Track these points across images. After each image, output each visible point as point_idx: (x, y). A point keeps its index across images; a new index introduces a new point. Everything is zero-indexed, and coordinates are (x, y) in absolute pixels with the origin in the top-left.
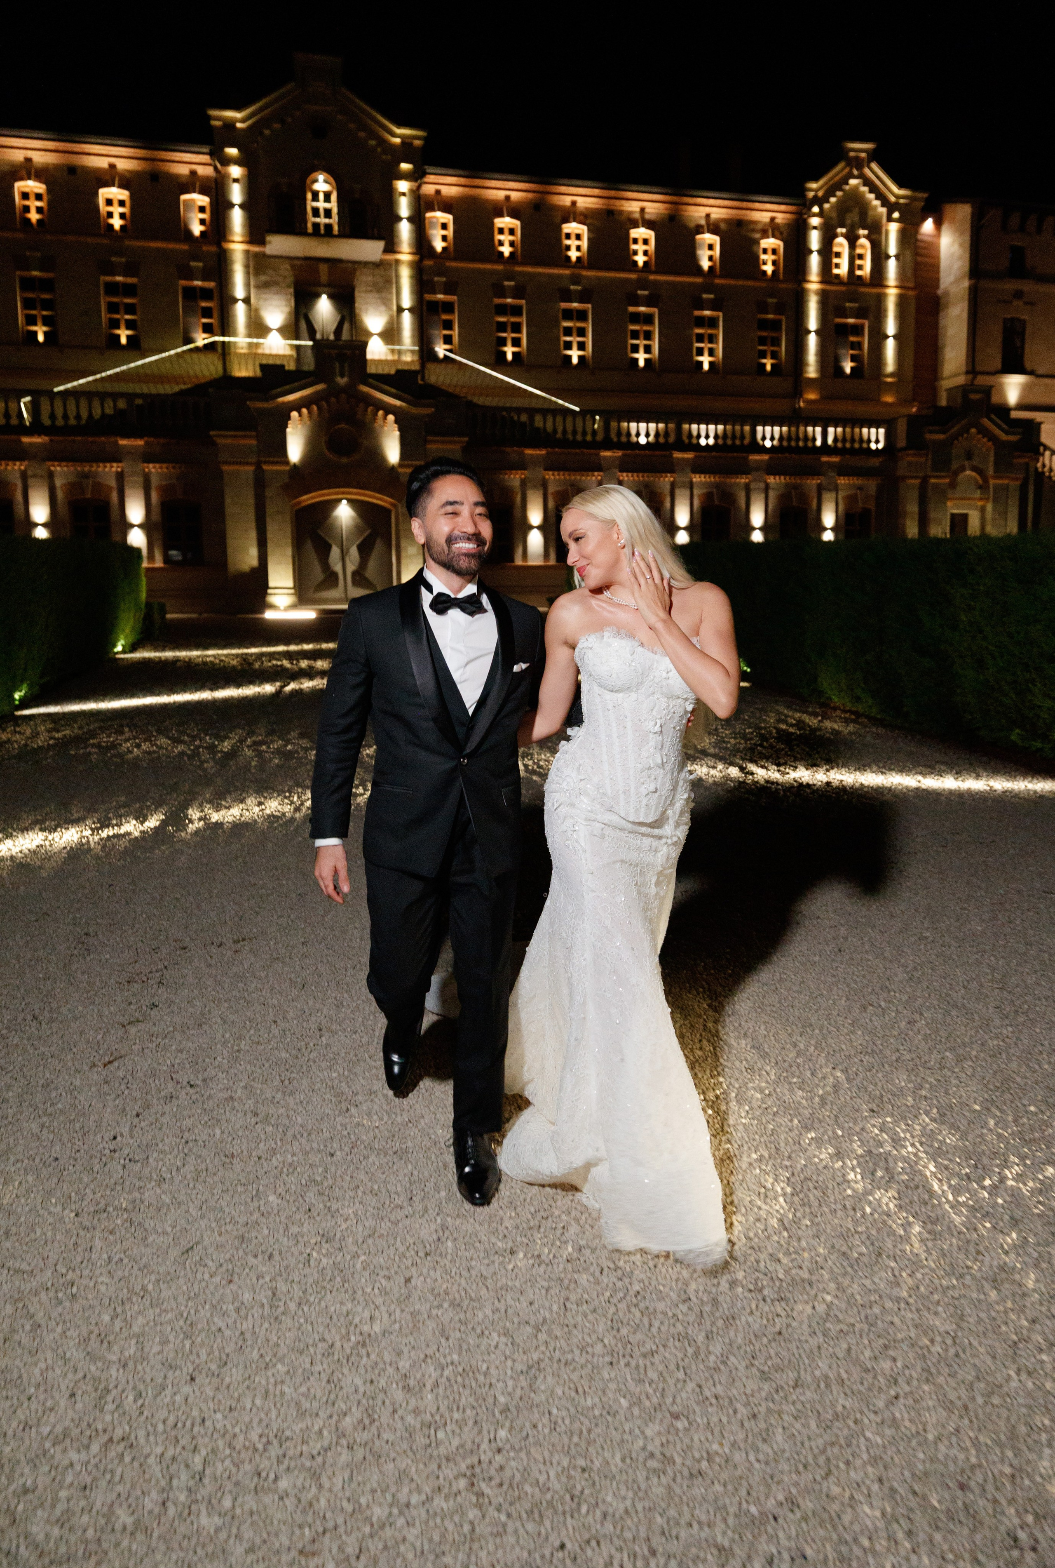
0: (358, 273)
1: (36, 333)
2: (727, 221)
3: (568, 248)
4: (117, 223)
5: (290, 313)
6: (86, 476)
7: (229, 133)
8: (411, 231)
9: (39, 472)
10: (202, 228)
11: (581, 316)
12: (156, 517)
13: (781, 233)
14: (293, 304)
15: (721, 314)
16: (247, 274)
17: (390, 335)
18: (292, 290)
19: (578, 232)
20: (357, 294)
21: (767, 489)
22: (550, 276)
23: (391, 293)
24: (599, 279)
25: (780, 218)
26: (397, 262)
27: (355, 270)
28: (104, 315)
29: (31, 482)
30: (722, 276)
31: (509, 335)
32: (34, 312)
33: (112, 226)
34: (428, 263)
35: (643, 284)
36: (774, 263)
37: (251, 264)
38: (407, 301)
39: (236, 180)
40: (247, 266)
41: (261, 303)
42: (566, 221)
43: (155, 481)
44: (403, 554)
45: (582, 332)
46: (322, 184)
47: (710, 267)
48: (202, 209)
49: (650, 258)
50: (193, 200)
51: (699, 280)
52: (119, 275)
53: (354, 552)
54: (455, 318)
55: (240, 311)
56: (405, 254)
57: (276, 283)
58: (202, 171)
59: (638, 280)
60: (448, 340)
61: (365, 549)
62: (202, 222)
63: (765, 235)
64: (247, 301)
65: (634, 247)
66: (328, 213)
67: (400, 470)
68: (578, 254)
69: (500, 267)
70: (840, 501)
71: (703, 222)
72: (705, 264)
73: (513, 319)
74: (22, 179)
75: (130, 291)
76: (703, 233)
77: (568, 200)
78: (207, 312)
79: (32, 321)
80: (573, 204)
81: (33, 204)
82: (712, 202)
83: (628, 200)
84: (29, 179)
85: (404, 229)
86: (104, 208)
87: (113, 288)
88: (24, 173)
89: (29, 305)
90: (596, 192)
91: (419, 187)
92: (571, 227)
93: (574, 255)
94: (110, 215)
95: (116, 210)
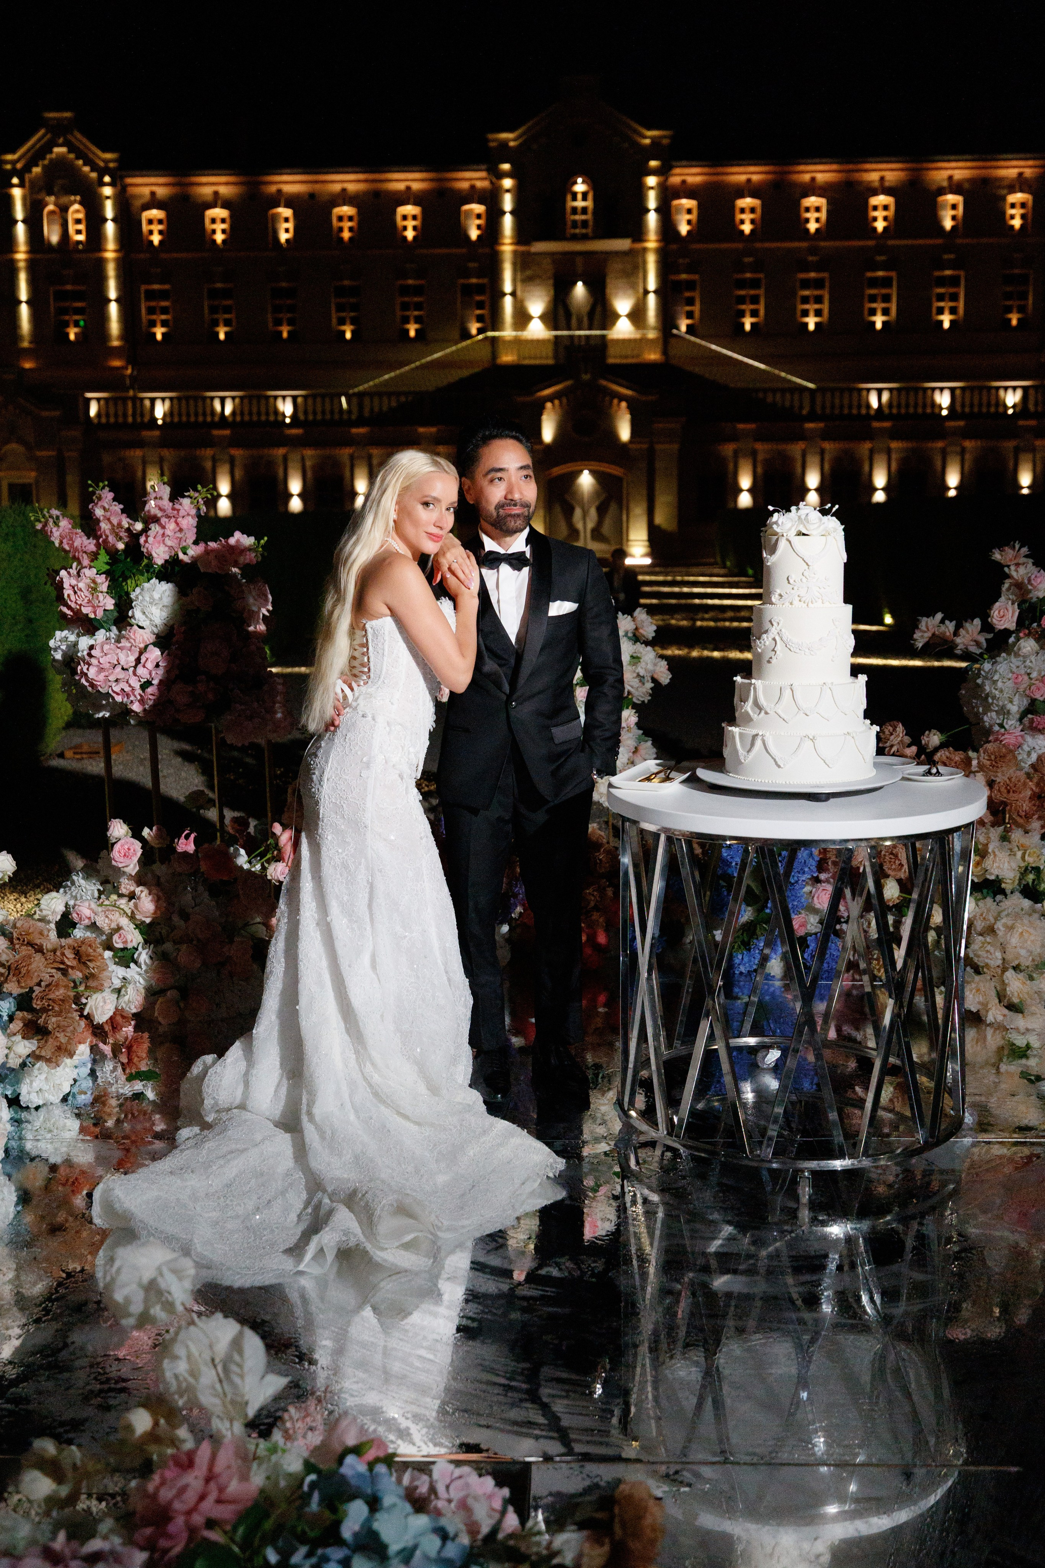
0: (609, 262)
1: (344, 332)
2: (972, 181)
3: (807, 220)
4: (410, 234)
5: (549, 301)
7: (504, 152)
8: (658, 221)
9: (362, 454)
10: (478, 233)
11: (818, 284)
13: (1030, 187)
14: (552, 292)
15: (962, 273)
16: (514, 271)
17: (637, 316)
18: (551, 282)
19: (817, 204)
20: (608, 281)
21: (963, 452)
22: (788, 250)
23: (637, 277)
24: (836, 248)
25: (1028, 172)
26: (645, 250)
27: (607, 260)
28: (399, 313)
29: (356, 462)
30: (964, 235)
31: (747, 307)
32: (343, 314)
33: (405, 238)
34: (673, 247)
35: (881, 250)
36: (1023, 217)
37: (519, 260)
38: (652, 283)
39: (508, 191)
40: (514, 264)
41: (525, 295)
42: (806, 195)
44: (631, 514)
45: (819, 300)
46: (580, 187)
47: (953, 227)
48: (479, 216)
49: (889, 223)
50: (471, 210)
51: (940, 241)
52: (410, 278)
53: (593, 512)
54: (697, 295)
55: (508, 303)
56: (652, 243)
57: (539, 277)
58: (479, 184)
59: (877, 246)
60: (690, 315)
61: (602, 510)
62: (479, 227)
63: (1012, 189)
64: (513, 294)
65: (873, 214)
66: (584, 210)
67: (630, 446)
68: (817, 226)
69: (740, 246)
70: (1038, 462)
71: (945, 184)
72: (948, 224)
73: (752, 292)
74: (339, 205)
75: (418, 290)
76: (945, 194)
77: (807, 177)
78: (480, 305)
79: (342, 322)
80: (813, 179)
81: (347, 225)
82: (953, 164)
83: (866, 171)
84: (344, 205)
85: (652, 219)
86: (400, 223)
87: (406, 290)
88: (341, 201)
89: (340, 308)
90: (834, 167)
91: (666, 180)
92: (812, 201)
93: (812, 226)
94: (405, 228)
95: (410, 223)
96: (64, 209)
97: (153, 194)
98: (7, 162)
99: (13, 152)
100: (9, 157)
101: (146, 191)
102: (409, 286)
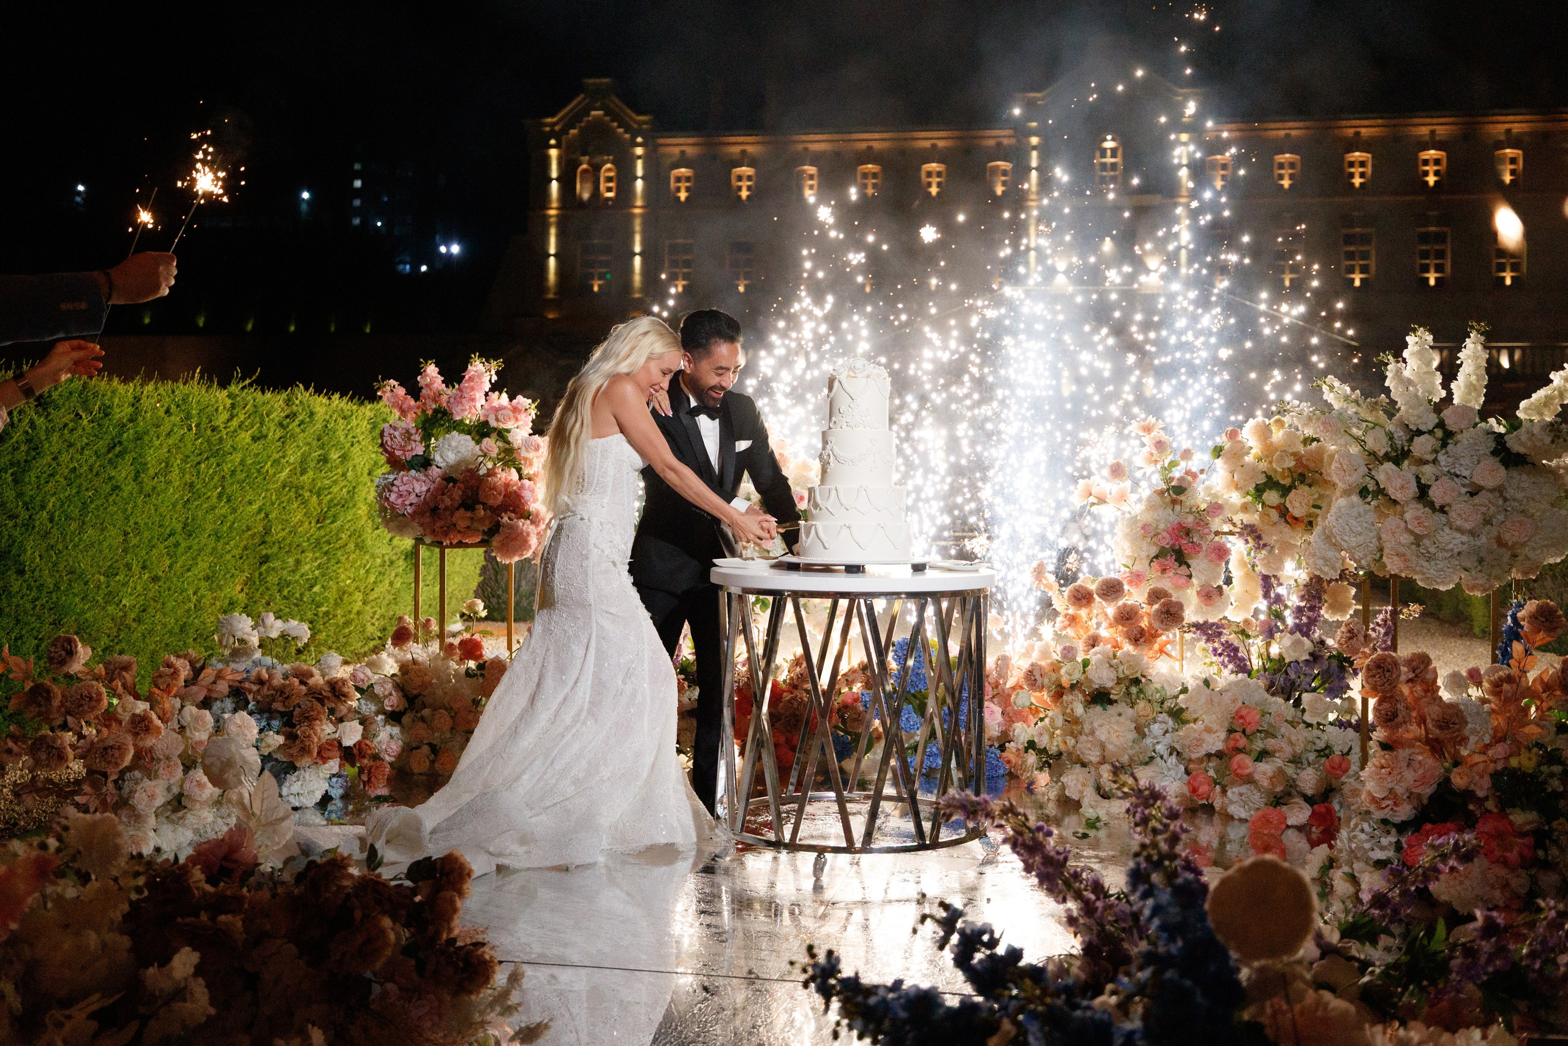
2: (1532, 134)
3: (1352, 175)
4: (934, 191)
7: (1031, 110)
8: (1190, 176)
10: (1004, 189)
11: (1365, 239)
14: (1078, 247)
19: (1362, 159)
20: (1137, 236)
22: (1331, 204)
24: (1383, 204)
26: (1175, 205)
31: (1285, 264)
33: (929, 194)
35: (1433, 204)
37: (1043, 216)
38: (1183, 239)
39: (1034, 147)
40: (1040, 220)
42: (1351, 150)
45: (1365, 256)
46: (1110, 144)
47: (1512, 182)
48: (1005, 173)
49: (1442, 178)
50: (998, 167)
55: (1032, 258)
56: (1183, 197)
58: (1006, 142)
59: (1428, 201)
62: (1005, 183)
64: (1038, 249)
65: (1423, 169)
66: (1114, 166)
68: (1362, 181)
69: (1278, 201)
71: (1502, 138)
73: (1292, 248)
74: (864, 163)
76: (1504, 148)
77: (1351, 132)
80: (1357, 134)
81: (871, 181)
82: (1511, 118)
83: (1415, 125)
84: (870, 162)
85: (1184, 175)
86: (925, 180)
88: (866, 159)
90: (1381, 122)
91: (1200, 136)
92: (1357, 156)
93: (1357, 181)
94: (929, 185)
95: (935, 180)
96: (596, 168)
97: (683, 152)
98: (547, 125)
99: (553, 116)
100: (549, 120)
101: (676, 150)
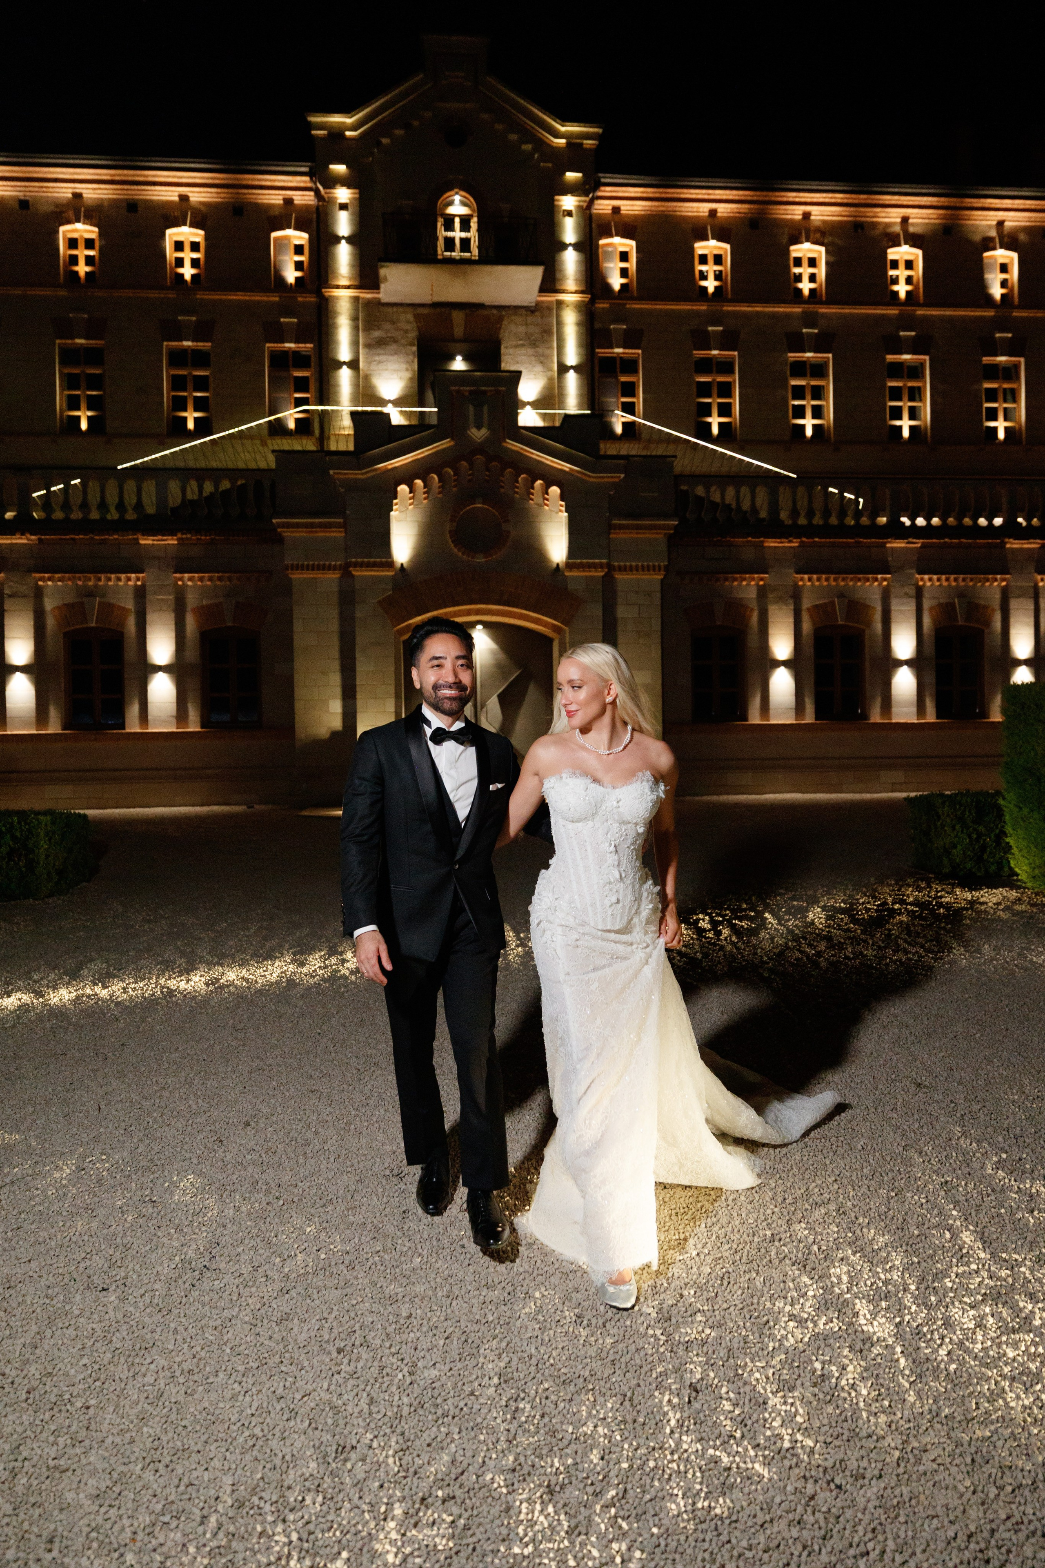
0: (505, 322)
1: (78, 420)
2: (1029, 230)
3: (799, 278)
4: (188, 272)
5: (411, 379)
6: (91, 594)
7: (337, 146)
8: (579, 262)
9: (23, 589)
10: (299, 274)
11: (819, 370)
12: (192, 654)
15: (1022, 360)
16: (355, 329)
17: (549, 400)
18: (415, 348)
19: (812, 255)
20: (503, 350)
22: (774, 316)
23: (551, 348)
24: (844, 317)
26: (560, 303)
27: (501, 319)
28: (168, 395)
30: (1022, 306)
31: (715, 401)
32: (77, 393)
33: (180, 277)
34: (602, 305)
35: (906, 322)
37: (362, 316)
38: (572, 356)
39: (343, 207)
40: (355, 319)
41: (373, 366)
42: (797, 241)
43: (192, 600)
45: (818, 393)
46: (458, 207)
47: (1005, 296)
48: (299, 250)
49: (917, 287)
50: (287, 238)
51: (990, 313)
52: (188, 339)
54: (640, 381)
55: (345, 376)
56: (571, 294)
57: (395, 341)
58: (299, 197)
59: (901, 316)
60: (629, 409)
62: (299, 266)
64: (354, 365)
65: (892, 273)
66: (466, 244)
67: (569, 573)
68: (813, 286)
69: (703, 307)
71: (993, 233)
72: (997, 292)
73: (721, 379)
74: (69, 222)
75: (200, 359)
76: (994, 249)
77: (799, 211)
78: (301, 385)
79: (74, 403)
80: (807, 216)
81: (82, 253)
82: (1007, 203)
83: (885, 206)
84: (78, 221)
85: (570, 260)
86: (170, 254)
87: (178, 358)
88: (71, 214)
89: (71, 382)
90: (839, 197)
91: (591, 203)
92: (804, 249)
93: (806, 287)
94: (180, 262)
95: (188, 255)
102: (185, 350)
